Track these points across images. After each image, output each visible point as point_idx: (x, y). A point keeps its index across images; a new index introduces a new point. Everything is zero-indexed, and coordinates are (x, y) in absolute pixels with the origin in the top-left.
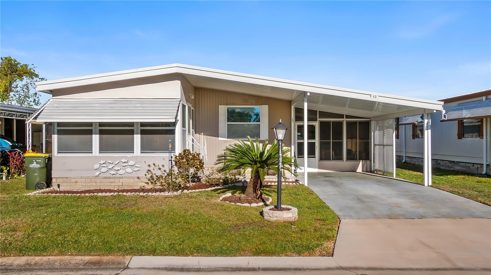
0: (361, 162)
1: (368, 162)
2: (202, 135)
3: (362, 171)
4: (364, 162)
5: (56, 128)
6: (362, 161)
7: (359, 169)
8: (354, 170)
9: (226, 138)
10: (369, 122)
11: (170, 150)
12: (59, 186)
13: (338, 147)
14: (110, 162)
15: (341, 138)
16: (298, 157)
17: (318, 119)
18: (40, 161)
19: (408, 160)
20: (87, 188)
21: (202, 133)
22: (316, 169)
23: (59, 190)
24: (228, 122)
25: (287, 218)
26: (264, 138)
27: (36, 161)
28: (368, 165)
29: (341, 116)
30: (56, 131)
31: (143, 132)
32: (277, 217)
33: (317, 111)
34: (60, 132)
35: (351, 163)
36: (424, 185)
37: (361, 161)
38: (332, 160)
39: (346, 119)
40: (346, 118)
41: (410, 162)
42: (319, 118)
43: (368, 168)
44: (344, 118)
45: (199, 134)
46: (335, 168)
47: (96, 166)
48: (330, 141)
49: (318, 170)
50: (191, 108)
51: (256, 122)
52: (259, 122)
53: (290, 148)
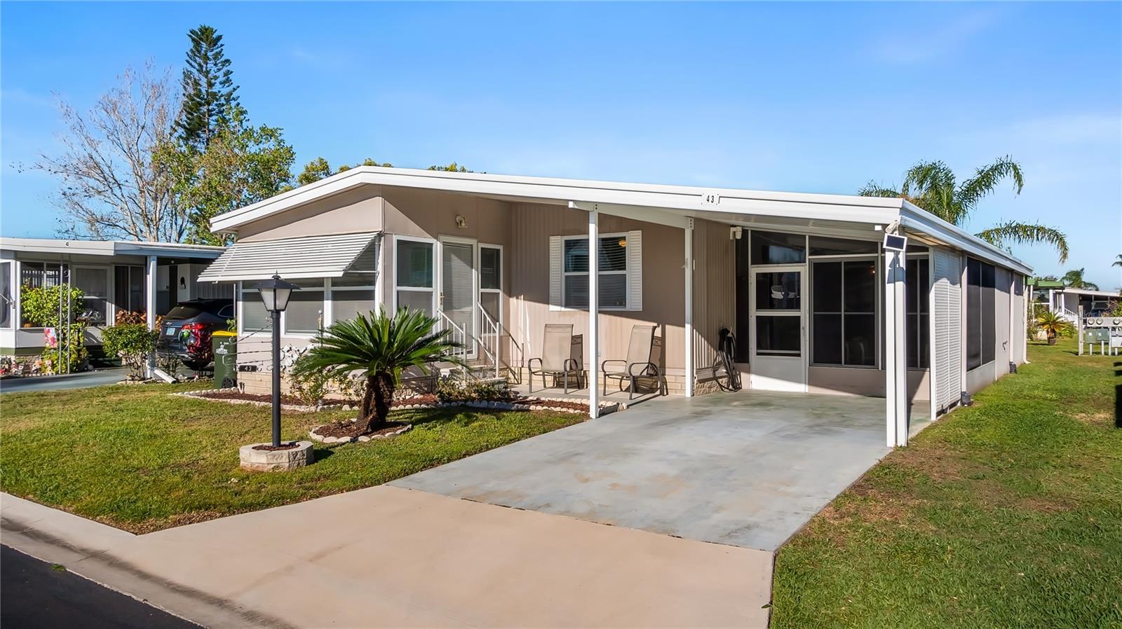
5: (241, 291)
9: (562, 306)
12: (242, 386)
16: (758, 354)
17: (808, 257)
18: (228, 343)
21: (521, 296)
22: (804, 385)
23: (241, 393)
24: (566, 271)
25: (257, 465)
26: (633, 307)
27: (223, 344)
30: (241, 296)
31: (331, 296)
33: (805, 236)
34: (248, 298)
38: (845, 363)
40: (881, 253)
42: (810, 255)
48: (839, 313)
49: (807, 387)
50: (472, 245)
51: (619, 269)
52: (624, 269)
53: (681, 329)
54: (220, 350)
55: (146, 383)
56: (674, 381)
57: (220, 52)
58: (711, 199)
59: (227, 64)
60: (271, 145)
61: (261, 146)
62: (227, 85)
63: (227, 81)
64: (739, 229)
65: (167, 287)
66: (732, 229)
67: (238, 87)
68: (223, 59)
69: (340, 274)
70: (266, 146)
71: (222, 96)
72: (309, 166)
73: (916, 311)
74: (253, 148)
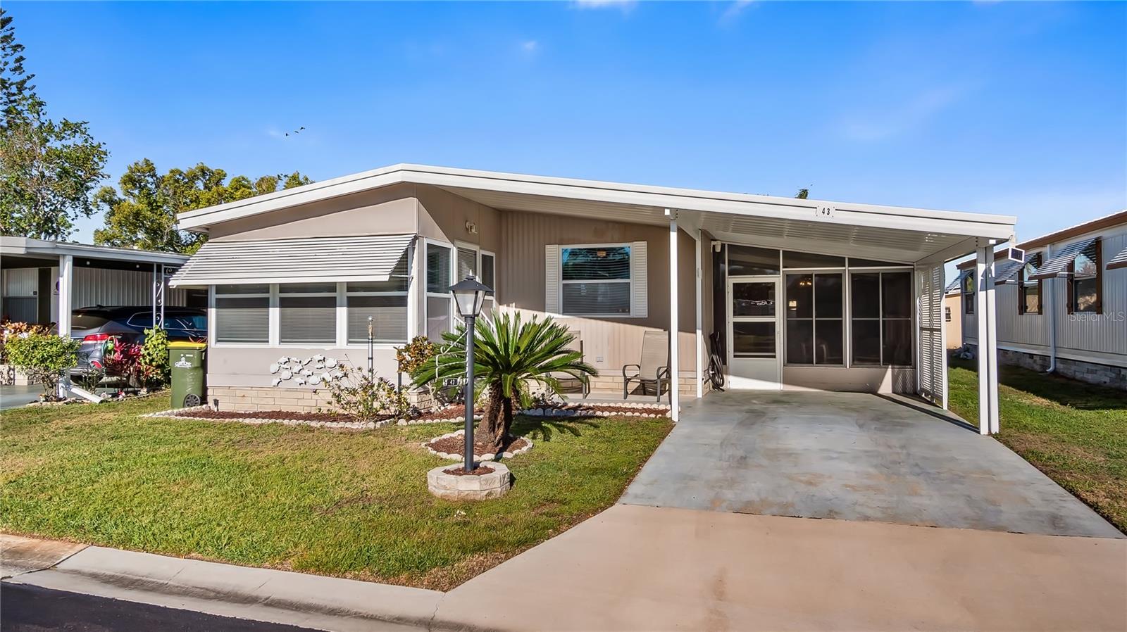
0: (889, 371)
1: (908, 370)
2: (512, 307)
3: (894, 392)
4: (896, 370)
5: (214, 297)
6: (892, 368)
7: (886, 388)
8: (872, 390)
9: (559, 313)
10: (909, 273)
11: (370, 337)
12: (216, 403)
13: (832, 333)
14: (295, 360)
15: (839, 312)
16: (735, 356)
17: (781, 269)
18: (192, 356)
19: (1060, 366)
20: (260, 408)
21: (512, 303)
22: (779, 384)
23: (216, 411)
24: (564, 279)
25: (467, 492)
26: (637, 314)
27: (184, 356)
28: (908, 378)
29: (839, 261)
30: (214, 302)
31: (352, 303)
32: (445, 487)
33: (779, 251)
34: (220, 304)
35: (863, 373)
36: (979, 433)
37: (890, 366)
38: (816, 363)
39: (850, 268)
40: (849, 266)
41: (1065, 371)
42: (784, 267)
43: (909, 386)
44: (844, 266)
45: (508, 306)
46: (823, 383)
47: (274, 368)
48: (811, 319)
49: (782, 385)
50: (475, 252)
51: (622, 278)
52: (629, 278)
53: (694, 335)
54: (181, 363)
55: (67, 403)
56: (683, 383)
57: (11, 35)
58: (826, 211)
59: (19, 49)
60: (78, 140)
61: (64, 142)
62: (18, 72)
63: (18, 69)
64: (719, 243)
65: (35, 293)
66: (713, 243)
67: (34, 76)
68: (13, 43)
69: (386, 278)
70: (70, 142)
71: (12, 84)
72: (133, 167)
73: (879, 317)
74: (54, 144)
